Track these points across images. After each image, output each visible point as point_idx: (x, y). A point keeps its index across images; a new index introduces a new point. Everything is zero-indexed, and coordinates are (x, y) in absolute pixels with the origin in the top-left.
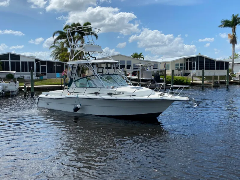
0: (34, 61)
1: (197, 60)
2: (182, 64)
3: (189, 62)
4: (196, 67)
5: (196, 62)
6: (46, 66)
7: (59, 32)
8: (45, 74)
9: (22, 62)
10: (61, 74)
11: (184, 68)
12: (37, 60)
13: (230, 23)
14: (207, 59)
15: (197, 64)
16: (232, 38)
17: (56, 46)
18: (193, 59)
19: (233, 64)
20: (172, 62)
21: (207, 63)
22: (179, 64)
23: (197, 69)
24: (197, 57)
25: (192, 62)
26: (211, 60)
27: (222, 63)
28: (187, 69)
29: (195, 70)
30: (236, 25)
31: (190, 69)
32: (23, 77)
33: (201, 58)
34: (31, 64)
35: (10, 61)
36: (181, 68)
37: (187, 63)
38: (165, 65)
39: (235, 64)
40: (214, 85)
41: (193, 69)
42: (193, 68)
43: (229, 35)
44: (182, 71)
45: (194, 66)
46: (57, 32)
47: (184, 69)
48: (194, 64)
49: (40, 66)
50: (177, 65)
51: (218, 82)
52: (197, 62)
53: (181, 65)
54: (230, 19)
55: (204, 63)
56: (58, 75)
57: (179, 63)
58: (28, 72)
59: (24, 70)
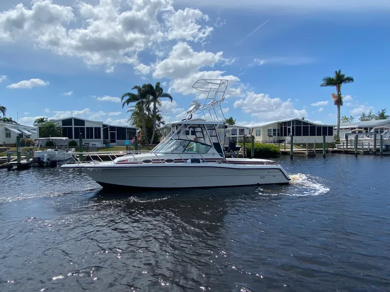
0: (101, 126)
1: (293, 124)
3: (283, 126)
5: (291, 127)
6: (116, 132)
7: (129, 94)
8: (114, 141)
9: (87, 128)
11: (278, 133)
12: (104, 126)
13: (334, 81)
14: (306, 123)
15: (293, 130)
16: (337, 99)
18: (288, 123)
19: (339, 130)
20: (264, 127)
21: (306, 129)
23: (293, 135)
24: (293, 121)
25: (288, 127)
26: (310, 124)
27: (325, 128)
28: (282, 135)
30: (341, 83)
31: (285, 135)
32: (87, 145)
33: (297, 122)
34: (98, 130)
35: (73, 126)
36: (274, 134)
37: (282, 128)
39: (341, 129)
40: (308, 154)
41: (289, 135)
43: (333, 95)
44: (276, 138)
45: (289, 132)
46: (126, 95)
47: (278, 135)
48: (289, 129)
49: (109, 132)
50: (269, 130)
51: (313, 151)
52: (293, 127)
53: (274, 130)
54: (333, 76)
55: (301, 128)
56: (127, 142)
57: (272, 128)
58: (94, 139)
59: (90, 136)
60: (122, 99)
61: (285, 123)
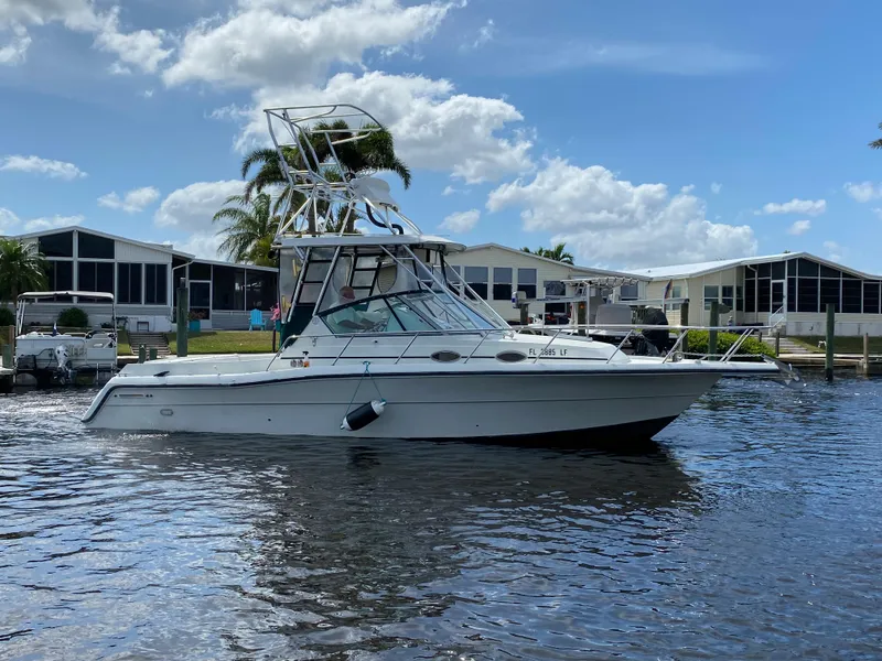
0: (169, 261)
1: (792, 272)
2: (731, 289)
3: (756, 279)
4: (785, 301)
5: (785, 282)
6: (211, 282)
7: (268, 154)
8: (206, 315)
9: (123, 266)
10: (267, 314)
11: (739, 303)
12: (178, 260)
14: (829, 270)
15: (791, 291)
17: (242, 213)
18: (776, 268)
20: (692, 279)
21: (830, 288)
22: (717, 287)
23: (791, 308)
24: (792, 262)
25: (772, 282)
26: (845, 275)
28: (750, 309)
29: (781, 312)
31: (764, 308)
32: (121, 324)
33: (805, 265)
34: (156, 272)
35: (75, 259)
36: (728, 303)
37: (750, 285)
38: (668, 288)
41: (775, 309)
42: (776, 303)
45: (778, 297)
46: (258, 156)
47: (739, 308)
48: (778, 287)
49: (188, 282)
50: (710, 291)
52: (791, 282)
53: (727, 291)
55: (817, 285)
56: (256, 317)
57: (719, 284)
58: (143, 305)
59: (129, 295)
60: (245, 169)
61: (763, 268)
